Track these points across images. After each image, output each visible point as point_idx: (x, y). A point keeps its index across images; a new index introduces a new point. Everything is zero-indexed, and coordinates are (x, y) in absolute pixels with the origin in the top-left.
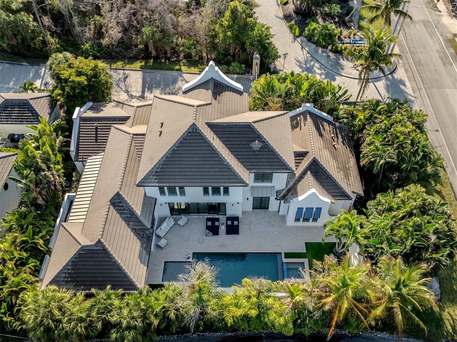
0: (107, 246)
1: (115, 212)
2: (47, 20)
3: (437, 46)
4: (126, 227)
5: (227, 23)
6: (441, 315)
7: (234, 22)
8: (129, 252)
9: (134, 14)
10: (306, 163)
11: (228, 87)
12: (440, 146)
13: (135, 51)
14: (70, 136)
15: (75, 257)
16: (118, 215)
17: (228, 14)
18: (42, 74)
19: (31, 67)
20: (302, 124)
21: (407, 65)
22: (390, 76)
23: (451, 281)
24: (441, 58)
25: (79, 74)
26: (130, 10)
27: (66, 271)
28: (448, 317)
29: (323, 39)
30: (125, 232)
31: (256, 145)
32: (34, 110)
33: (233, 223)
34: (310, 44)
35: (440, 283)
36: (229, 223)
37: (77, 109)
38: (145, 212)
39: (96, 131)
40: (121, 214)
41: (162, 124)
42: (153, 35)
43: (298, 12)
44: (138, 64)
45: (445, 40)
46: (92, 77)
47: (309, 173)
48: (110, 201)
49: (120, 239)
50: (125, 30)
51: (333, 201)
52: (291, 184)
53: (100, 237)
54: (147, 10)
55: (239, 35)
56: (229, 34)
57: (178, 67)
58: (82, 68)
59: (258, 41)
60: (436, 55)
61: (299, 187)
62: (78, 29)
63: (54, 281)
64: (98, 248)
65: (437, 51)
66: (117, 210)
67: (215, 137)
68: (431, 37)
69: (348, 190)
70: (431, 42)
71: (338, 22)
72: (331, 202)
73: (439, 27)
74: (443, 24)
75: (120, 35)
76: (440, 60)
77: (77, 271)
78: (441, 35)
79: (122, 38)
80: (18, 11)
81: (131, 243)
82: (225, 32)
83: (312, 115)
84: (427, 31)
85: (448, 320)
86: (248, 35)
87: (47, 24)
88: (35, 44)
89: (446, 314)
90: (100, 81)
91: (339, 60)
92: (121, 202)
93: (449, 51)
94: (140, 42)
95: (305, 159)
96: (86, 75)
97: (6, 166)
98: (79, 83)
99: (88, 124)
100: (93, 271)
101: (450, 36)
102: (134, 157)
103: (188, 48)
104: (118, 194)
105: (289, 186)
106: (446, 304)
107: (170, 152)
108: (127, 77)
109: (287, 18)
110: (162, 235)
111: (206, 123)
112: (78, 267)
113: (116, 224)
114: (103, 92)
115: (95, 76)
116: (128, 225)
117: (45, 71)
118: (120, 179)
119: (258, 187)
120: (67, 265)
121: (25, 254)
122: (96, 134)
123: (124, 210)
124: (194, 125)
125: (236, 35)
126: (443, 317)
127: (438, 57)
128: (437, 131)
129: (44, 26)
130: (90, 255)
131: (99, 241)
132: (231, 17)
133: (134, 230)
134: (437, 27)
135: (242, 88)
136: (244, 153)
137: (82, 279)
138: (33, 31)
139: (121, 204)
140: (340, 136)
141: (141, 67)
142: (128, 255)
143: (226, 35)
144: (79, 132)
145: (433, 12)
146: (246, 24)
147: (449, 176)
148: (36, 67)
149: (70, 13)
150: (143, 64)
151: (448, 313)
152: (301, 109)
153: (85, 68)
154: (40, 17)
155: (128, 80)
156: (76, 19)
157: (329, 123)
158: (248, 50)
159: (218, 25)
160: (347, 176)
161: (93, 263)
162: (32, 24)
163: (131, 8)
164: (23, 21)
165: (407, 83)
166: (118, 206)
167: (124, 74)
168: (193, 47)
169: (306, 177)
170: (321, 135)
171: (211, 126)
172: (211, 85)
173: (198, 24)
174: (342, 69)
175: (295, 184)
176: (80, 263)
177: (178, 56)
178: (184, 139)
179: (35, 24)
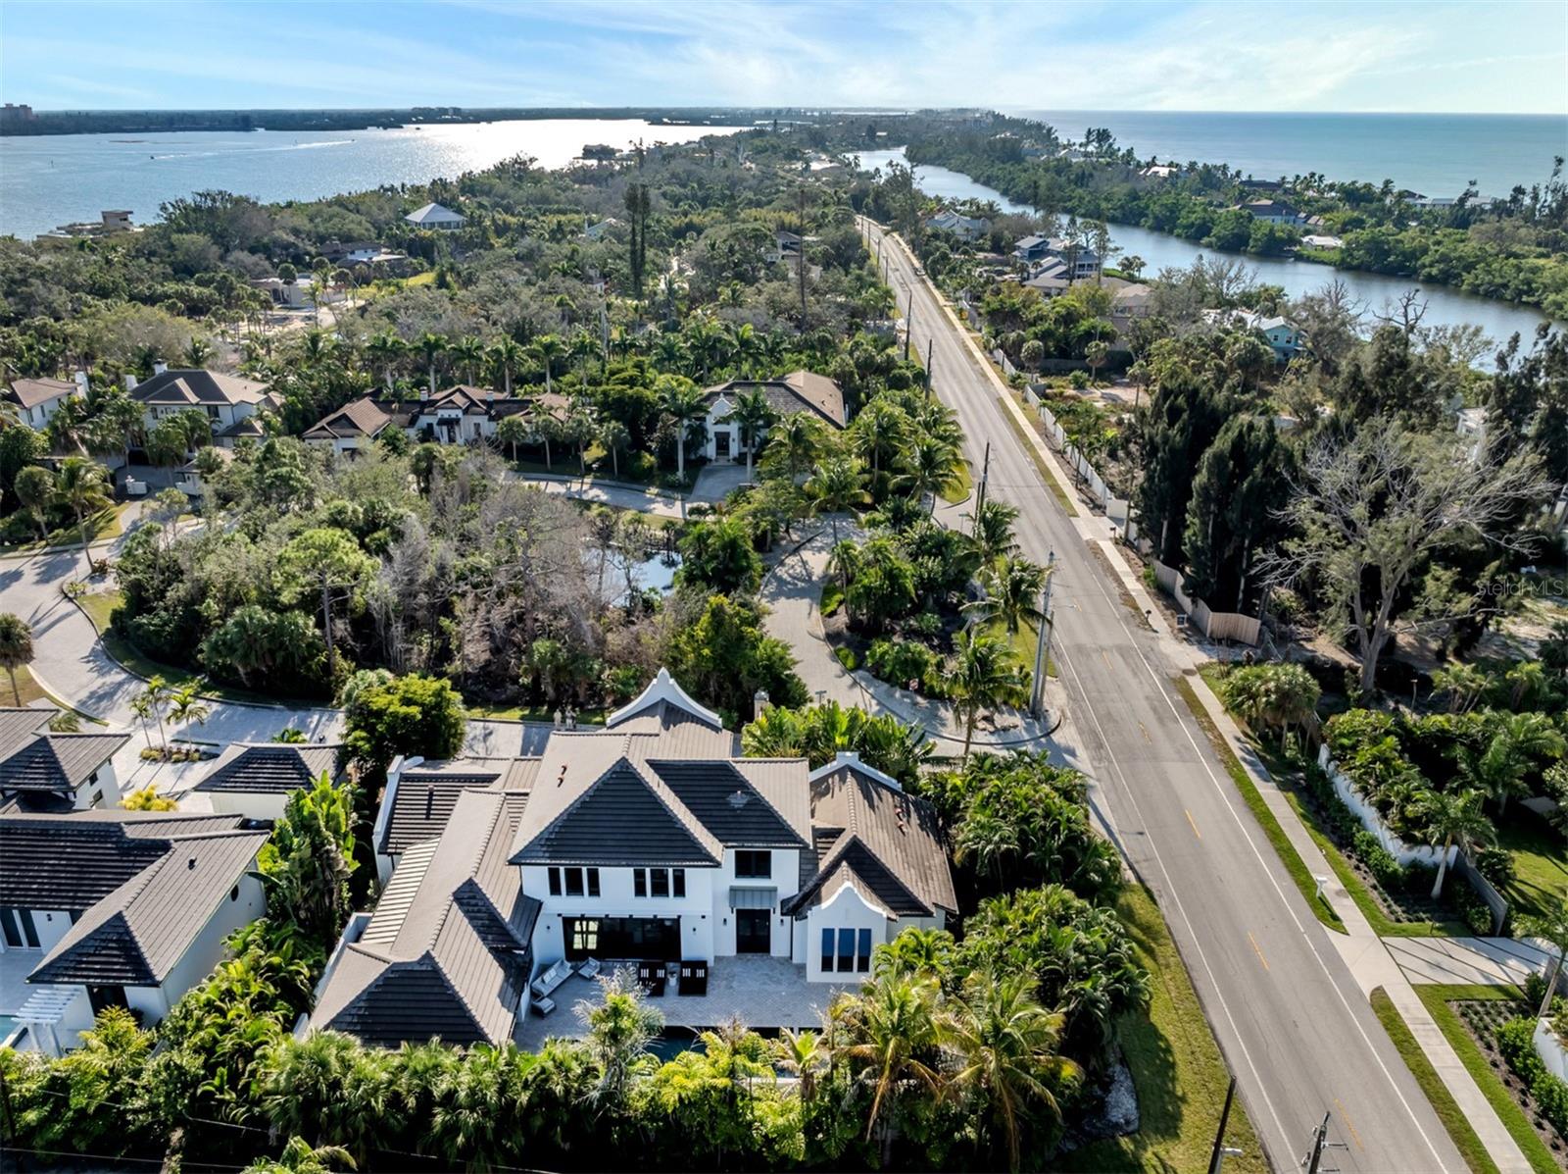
0: (441, 965)
1: (461, 914)
2: (342, 626)
3: (1147, 689)
4: (480, 943)
5: (702, 634)
6: (1137, 1158)
7: (717, 633)
8: (481, 984)
9: (521, 618)
10: (839, 846)
11: (693, 716)
12: (1146, 860)
13: (512, 689)
14: (373, 817)
15: (376, 984)
16: (466, 921)
17: (705, 619)
18: (313, 726)
19: (289, 713)
20: (837, 789)
21: (1082, 721)
22: (1043, 740)
23: (1162, 1097)
24: (1155, 710)
25: (407, 701)
26: (512, 608)
27: (354, 1011)
28: (1155, 1161)
29: (901, 671)
30: (477, 950)
31: (738, 799)
32: (305, 767)
33: (693, 973)
34: (878, 682)
35: (1137, 1100)
36: (687, 972)
37: (398, 759)
38: (517, 920)
39: (430, 800)
40: (471, 919)
41: (565, 769)
42: (553, 655)
43: (854, 625)
44: (515, 714)
45: (1163, 680)
46: (433, 708)
47: (844, 863)
48: (454, 894)
49: (467, 959)
50: (496, 651)
51: (893, 916)
52: (811, 884)
53: (430, 947)
54: (545, 611)
55: (728, 656)
56: (706, 651)
57: (598, 719)
58: (415, 693)
59: (765, 667)
60: (1145, 704)
61: (824, 889)
62: (399, 645)
63: (336, 1023)
64: (424, 968)
65: (1147, 698)
66: (466, 913)
67: (662, 783)
68: (1135, 674)
69: (926, 901)
70: (1133, 682)
71: (939, 646)
72: (889, 919)
73: (1152, 657)
74: (1161, 653)
75: (486, 656)
76: (1151, 713)
77: (374, 1012)
78: (1156, 671)
79: (488, 663)
80: (289, 608)
81: (486, 970)
82: (697, 651)
83: (855, 772)
84: (1127, 664)
85: (1154, 1167)
86: (745, 656)
87: (339, 634)
88: (309, 668)
89: (1149, 1154)
90: (446, 717)
91: (938, 709)
92: (474, 898)
93: (1171, 698)
94: (526, 670)
95: (838, 841)
96: (422, 705)
97: (245, 850)
98: (406, 718)
99: (416, 786)
100: (408, 1012)
101: (1175, 673)
102: (505, 829)
103: (623, 684)
104: (470, 883)
105: (806, 889)
106: (1149, 1137)
107: (578, 805)
108: (491, 733)
109: (832, 638)
110: (546, 991)
111: (647, 761)
112: (377, 1004)
113: (460, 934)
114: (447, 741)
115: (438, 706)
116: (484, 940)
117: (319, 721)
118: (475, 860)
119: (744, 890)
120: (358, 998)
121: (271, 990)
122: (430, 805)
123: (479, 911)
124: (624, 760)
125: (721, 655)
126: (1144, 1162)
127: (1148, 708)
128: (1141, 833)
129: (333, 637)
130: (406, 982)
131: (428, 956)
132: (710, 623)
133: (494, 951)
134: (1147, 658)
135: (720, 721)
136: (715, 813)
137: (384, 1027)
138: (310, 645)
139: (473, 902)
140: (914, 815)
141: (523, 718)
142: (480, 988)
143: (700, 654)
144: (395, 799)
145: (1141, 632)
146: (741, 637)
147: (1164, 911)
148: (301, 714)
149: (389, 618)
150: (527, 712)
151: (1156, 1155)
152: (835, 763)
153: (420, 692)
154: (331, 619)
155: (492, 738)
156: (398, 629)
157: (893, 792)
158: (745, 685)
159: (684, 637)
160: (925, 878)
161: (411, 997)
162: (312, 631)
163: (516, 604)
164: (296, 625)
165: (1081, 752)
166: (468, 904)
167: (485, 728)
168: (632, 682)
169: (839, 871)
170: (872, 806)
171: (656, 765)
172: (661, 709)
173: (645, 639)
174: (944, 725)
175: (818, 886)
176: (384, 996)
177: (602, 700)
178: (604, 783)
179: (318, 632)
